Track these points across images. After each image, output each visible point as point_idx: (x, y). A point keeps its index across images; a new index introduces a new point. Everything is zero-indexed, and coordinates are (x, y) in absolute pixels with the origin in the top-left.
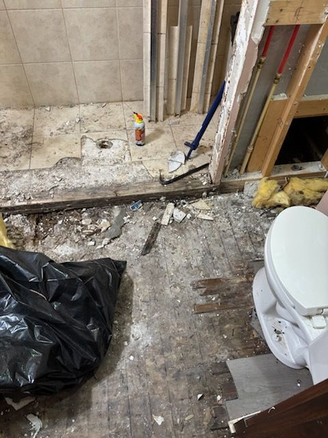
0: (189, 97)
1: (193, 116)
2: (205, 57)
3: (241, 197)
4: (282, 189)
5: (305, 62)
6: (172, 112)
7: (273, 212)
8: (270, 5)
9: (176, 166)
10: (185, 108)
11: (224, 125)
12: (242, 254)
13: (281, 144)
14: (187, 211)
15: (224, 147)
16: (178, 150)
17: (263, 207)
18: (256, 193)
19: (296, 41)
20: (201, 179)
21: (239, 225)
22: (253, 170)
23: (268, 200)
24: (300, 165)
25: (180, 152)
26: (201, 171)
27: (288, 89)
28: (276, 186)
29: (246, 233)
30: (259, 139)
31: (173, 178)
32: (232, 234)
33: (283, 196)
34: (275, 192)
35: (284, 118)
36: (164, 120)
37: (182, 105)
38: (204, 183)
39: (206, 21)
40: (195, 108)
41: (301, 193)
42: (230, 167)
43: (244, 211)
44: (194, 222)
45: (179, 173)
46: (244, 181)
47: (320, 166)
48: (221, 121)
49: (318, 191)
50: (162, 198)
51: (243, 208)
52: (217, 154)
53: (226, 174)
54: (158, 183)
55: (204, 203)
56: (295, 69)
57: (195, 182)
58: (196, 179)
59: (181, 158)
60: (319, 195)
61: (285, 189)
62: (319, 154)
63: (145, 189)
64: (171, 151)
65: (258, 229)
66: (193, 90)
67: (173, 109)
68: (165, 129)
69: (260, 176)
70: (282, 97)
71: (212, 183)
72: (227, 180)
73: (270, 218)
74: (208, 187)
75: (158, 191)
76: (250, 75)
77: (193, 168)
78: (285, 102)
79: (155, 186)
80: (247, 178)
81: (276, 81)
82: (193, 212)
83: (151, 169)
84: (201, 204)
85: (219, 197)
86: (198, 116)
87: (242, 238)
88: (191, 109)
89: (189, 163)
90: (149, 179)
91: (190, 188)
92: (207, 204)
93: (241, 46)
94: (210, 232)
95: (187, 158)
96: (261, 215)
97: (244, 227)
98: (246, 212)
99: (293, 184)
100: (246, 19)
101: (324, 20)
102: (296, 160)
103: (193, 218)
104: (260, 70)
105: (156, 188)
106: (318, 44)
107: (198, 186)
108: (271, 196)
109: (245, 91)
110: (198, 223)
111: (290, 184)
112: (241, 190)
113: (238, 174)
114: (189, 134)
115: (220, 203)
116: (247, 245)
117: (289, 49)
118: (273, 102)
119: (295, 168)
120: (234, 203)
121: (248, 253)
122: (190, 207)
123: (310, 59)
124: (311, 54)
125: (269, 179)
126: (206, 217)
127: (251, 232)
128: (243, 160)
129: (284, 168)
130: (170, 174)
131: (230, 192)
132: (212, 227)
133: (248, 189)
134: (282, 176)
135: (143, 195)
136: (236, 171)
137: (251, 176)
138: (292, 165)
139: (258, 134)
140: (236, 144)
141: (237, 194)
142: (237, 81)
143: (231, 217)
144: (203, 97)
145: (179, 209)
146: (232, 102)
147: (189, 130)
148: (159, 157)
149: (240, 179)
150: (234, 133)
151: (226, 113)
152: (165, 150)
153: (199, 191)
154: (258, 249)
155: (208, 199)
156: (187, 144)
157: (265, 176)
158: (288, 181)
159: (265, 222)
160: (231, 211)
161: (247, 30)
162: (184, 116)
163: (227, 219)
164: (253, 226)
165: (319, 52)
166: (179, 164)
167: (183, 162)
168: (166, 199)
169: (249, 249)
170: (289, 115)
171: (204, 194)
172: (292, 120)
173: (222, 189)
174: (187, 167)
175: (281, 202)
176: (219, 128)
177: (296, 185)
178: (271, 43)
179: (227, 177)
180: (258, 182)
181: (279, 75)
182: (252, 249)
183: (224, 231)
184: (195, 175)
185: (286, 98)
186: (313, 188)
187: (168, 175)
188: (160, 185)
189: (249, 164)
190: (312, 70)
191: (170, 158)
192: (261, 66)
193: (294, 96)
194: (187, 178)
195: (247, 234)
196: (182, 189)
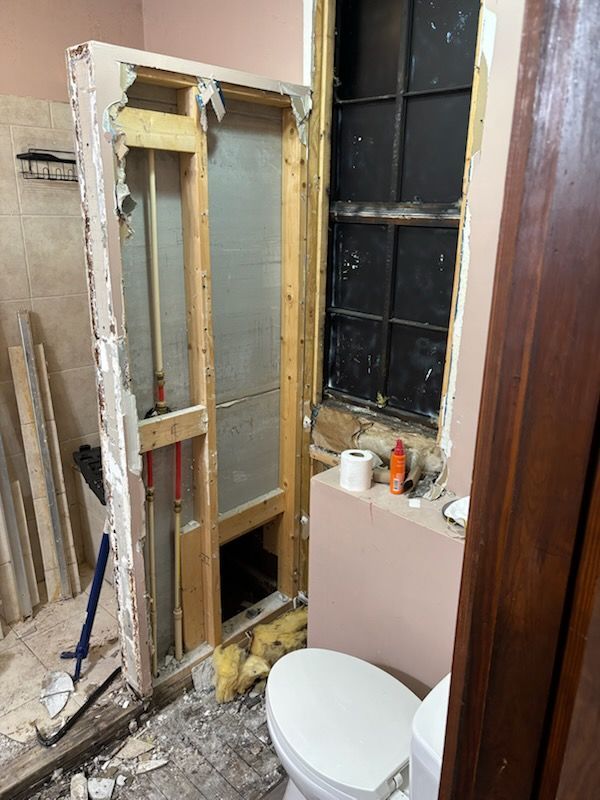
0: (41, 580)
1: (57, 607)
2: (52, 515)
3: (196, 699)
4: (249, 653)
5: (204, 477)
6: (17, 617)
7: (253, 695)
8: (139, 431)
9: (60, 701)
10: (38, 600)
11: (129, 593)
12: (242, 793)
13: (219, 587)
14: (114, 773)
15: (139, 626)
16: (53, 672)
17: (236, 693)
18: (215, 678)
19: (183, 459)
20: (116, 701)
21: (214, 746)
22: (195, 645)
23: (237, 679)
24: (254, 607)
25: (58, 674)
26: (110, 689)
27: (196, 514)
28: (238, 651)
29: (230, 753)
30: (184, 593)
31: (63, 724)
32: (209, 768)
33: (256, 661)
34: (241, 662)
35: (208, 551)
36: (5, 636)
37: (32, 598)
38: (125, 706)
39: (39, 469)
40: (57, 593)
41: (277, 643)
42: (158, 657)
43: (210, 718)
44: (134, 787)
45: (72, 710)
46: (189, 668)
47: (281, 597)
48: (120, 590)
49: (298, 631)
50: (56, 774)
51: (207, 713)
52: (132, 643)
53: (156, 671)
54: (38, 747)
55: (138, 741)
56: (195, 488)
57: (108, 712)
58: (106, 706)
59: (64, 683)
60: (301, 636)
61: (253, 650)
62: (271, 583)
63: (14, 773)
64: (40, 681)
65: (246, 735)
66: (45, 568)
67: (17, 610)
68: (14, 650)
69: (209, 649)
70: (193, 525)
71: (138, 698)
72: (161, 680)
73: (254, 708)
74: (134, 708)
75: (43, 763)
76: (144, 513)
77: (94, 689)
78: (199, 531)
79: (32, 757)
80: (192, 661)
81: (178, 509)
82: (127, 769)
83: (13, 729)
84: (133, 746)
85: (160, 718)
86: (66, 604)
87: (229, 765)
88: (50, 598)
89: (83, 684)
90: (14, 750)
91: (103, 725)
92: (144, 739)
93: (118, 483)
94: (172, 788)
95: (76, 678)
96: (239, 711)
97: (224, 746)
98: (215, 718)
99: (260, 636)
100: (113, 452)
101: (205, 429)
102: (244, 604)
103: (129, 781)
104: (152, 503)
105: (38, 759)
106: (210, 454)
107: (116, 716)
108: (240, 670)
109: (144, 534)
110: (144, 784)
111: (256, 638)
112: (190, 686)
113: (175, 662)
114: (62, 638)
115: (166, 726)
116: (242, 773)
117: (178, 468)
118: (184, 537)
119: (251, 615)
120: (188, 714)
121: (250, 787)
122: (116, 763)
123: (208, 472)
124: (207, 466)
125: (223, 648)
126: (154, 764)
127: (237, 746)
128: (173, 637)
129: (237, 622)
130: (55, 721)
131: (174, 700)
132: (171, 777)
133: (201, 679)
134: (239, 635)
135: (14, 788)
136: (169, 658)
137: (196, 656)
138: (245, 612)
139: (181, 586)
140: (155, 615)
141: (186, 697)
142: (129, 526)
143: (194, 740)
144: (65, 571)
145: (96, 777)
146: (131, 556)
147: (60, 632)
148: (22, 701)
149: (181, 669)
150: (147, 598)
151: (125, 574)
152: (28, 684)
153: (121, 723)
154: (263, 769)
155: (142, 731)
156: (66, 656)
157: (216, 645)
158: (252, 636)
159: (250, 717)
160: (190, 729)
161: (119, 464)
162: (41, 615)
163: (190, 749)
164: (235, 735)
165: (215, 461)
166: (64, 697)
167: (72, 689)
168: (64, 773)
169: (249, 778)
170: (212, 544)
171: (133, 724)
172: (218, 549)
173: (158, 700)
174: (83, 693)
175: (258, 673)
176: (121, 601)
177: (265, 636)
178: (154, 470)
179: (158, 675)
180: (210, 659)
181: (179, 501)
182: (254, 774)
183: (194, 772)
184: (102, 700)
185: (198, 525)
186: (289, 630)
187: (50, 725)
188: (44, 749)
189: (186, 639)
190: (215, 481)
191: (43, 693)
192: (152, 498)
193: (208, 519)
194: (90, 712)
195: (234, 755)
196: (90, 735)
